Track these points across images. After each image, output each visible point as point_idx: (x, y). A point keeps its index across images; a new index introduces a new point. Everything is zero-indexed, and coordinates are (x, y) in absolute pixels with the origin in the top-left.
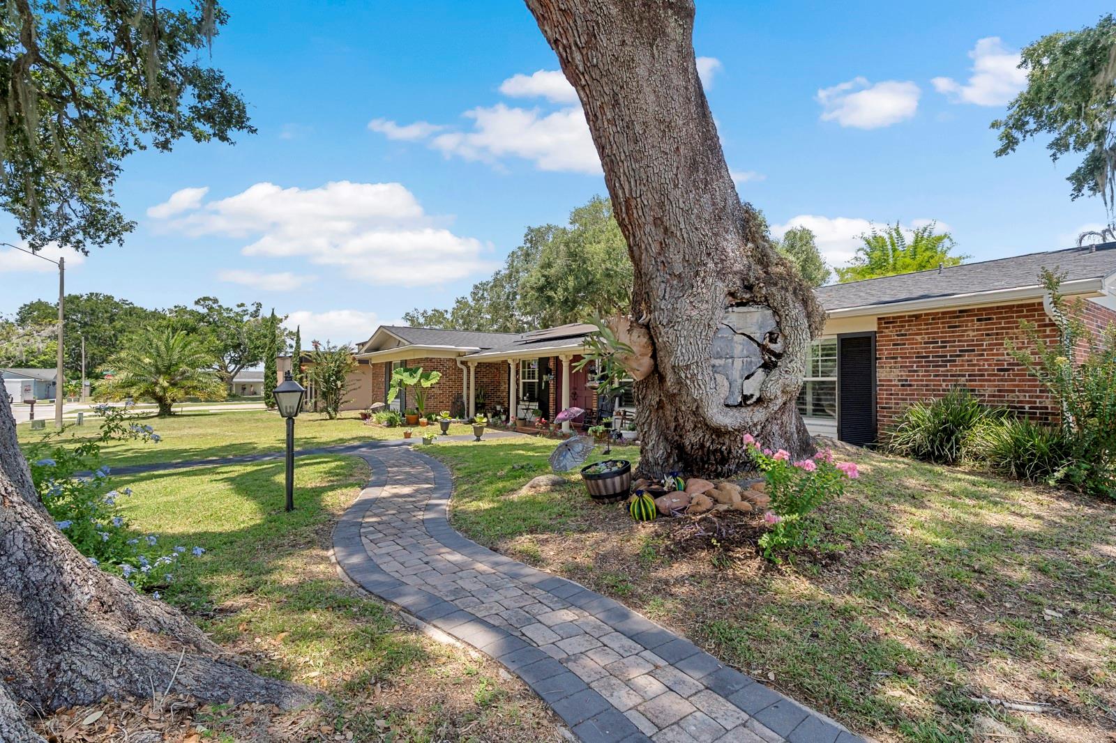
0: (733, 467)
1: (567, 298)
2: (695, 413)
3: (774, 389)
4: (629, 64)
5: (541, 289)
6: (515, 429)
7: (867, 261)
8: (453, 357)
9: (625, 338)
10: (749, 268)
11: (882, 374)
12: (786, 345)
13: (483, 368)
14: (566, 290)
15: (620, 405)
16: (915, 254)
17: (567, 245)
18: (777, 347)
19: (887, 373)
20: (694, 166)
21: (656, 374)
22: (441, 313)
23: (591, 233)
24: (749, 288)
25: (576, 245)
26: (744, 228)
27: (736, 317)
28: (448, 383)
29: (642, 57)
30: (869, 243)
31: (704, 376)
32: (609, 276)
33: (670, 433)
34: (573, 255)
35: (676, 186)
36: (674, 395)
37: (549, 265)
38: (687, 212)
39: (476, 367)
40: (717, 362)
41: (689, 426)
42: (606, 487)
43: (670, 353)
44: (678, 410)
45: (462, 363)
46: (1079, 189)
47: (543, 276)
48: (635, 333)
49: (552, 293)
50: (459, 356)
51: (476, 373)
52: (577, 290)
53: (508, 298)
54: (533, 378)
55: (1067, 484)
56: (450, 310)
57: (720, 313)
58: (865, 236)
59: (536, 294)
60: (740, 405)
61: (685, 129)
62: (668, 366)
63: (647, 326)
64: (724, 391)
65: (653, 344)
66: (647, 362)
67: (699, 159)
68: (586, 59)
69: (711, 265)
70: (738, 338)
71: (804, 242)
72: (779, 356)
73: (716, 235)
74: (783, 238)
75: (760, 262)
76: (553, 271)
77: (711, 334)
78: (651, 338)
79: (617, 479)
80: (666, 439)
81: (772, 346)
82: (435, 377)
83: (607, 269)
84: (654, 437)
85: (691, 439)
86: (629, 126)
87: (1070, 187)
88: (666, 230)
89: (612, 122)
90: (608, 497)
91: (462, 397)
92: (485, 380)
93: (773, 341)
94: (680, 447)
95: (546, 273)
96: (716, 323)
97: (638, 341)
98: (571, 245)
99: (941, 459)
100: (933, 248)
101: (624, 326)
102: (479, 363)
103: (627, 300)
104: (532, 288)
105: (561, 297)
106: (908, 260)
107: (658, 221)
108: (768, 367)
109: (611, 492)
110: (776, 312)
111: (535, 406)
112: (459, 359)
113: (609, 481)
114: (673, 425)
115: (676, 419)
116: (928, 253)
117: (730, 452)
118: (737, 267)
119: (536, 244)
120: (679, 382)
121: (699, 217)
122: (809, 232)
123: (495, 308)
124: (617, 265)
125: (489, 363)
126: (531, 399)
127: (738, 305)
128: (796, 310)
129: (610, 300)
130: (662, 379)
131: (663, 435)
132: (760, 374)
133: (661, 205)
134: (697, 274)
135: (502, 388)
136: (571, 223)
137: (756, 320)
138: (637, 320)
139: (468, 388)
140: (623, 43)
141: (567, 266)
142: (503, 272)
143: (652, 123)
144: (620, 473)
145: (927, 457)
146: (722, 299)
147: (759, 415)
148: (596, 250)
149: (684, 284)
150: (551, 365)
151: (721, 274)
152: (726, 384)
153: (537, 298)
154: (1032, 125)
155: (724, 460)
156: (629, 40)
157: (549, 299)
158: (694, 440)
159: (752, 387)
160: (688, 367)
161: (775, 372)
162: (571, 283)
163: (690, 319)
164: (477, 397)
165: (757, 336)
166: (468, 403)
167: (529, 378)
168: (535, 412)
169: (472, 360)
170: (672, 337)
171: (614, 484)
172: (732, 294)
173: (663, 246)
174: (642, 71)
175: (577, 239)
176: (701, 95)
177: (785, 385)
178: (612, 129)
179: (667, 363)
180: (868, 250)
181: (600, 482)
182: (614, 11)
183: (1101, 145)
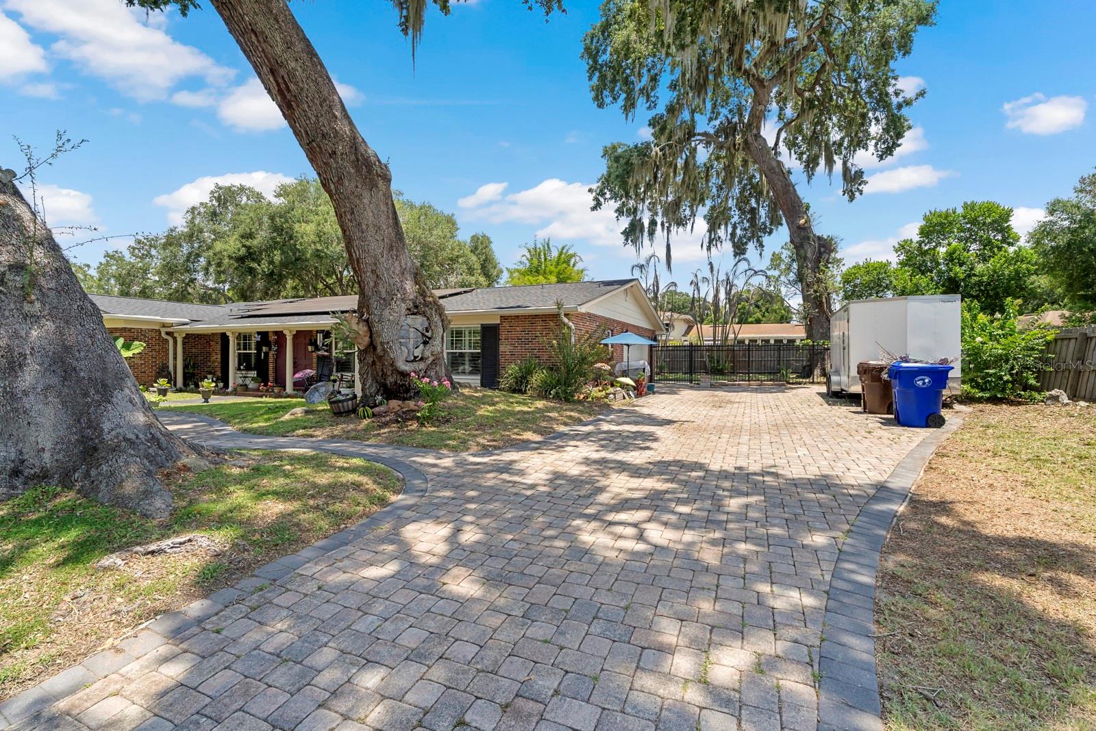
0: (412, 394)
1: (273, 271)
2: (392, 365)
3: (427, 353)
4: (360, 197)
5: (241, 260)
6: (235, 393)
7: (528, 265)
8: (157, 328)
9: (355, 327)
10: (417, 298)
11: (502, 348)
12: (433, 334)
13: (190, 339)
14: (271, 262)
15: (337, 371)
16: (558, 264)
17: (272, 218)
18: (429, 334)
19: (504, 348)
20: (391, 248)
21: (372, 346)
22: (80, 267)
23: (300, 211)
24: (416, 307)
25: (283, 220)
26: (415, 277)
27: (410, 319)
28: (150, 354)
29: (366, 194)
30: (529, 251)
31: (396, 347)
32: (318, 256)
33: (379, 378)
34: (278, 230)
35: (383, 256)
36: (381, 357)
37: (250, 236)
38: (387, 270)
39: (184, 338)
40: (402, 340)
41: (389, 373)
42: (343, 407)
43: (379, 336)
44: (383, 365)
45: (168, 333)
46: (627, 240)
47: (244, 246)
48: (361, 325)
49: (255, 265)
50: (164, 326)
51: (184, 343)
52: (284, 265)
53: (188, 260)
54: (250, 349)
55: (557, 396)
56: (94, 265)
57: (403, 318)
58: (528, 246)
59: (236, 265)
60: (412, 361)
61: (388, 231)
62: (379, 343)
63: (367, 321)
64: (405, 354)
65: (371, 331)
66: (367, 339)
67: (394, 244)
68: (337, 189)
69: (399, 296)
70: (411, 330)
71: (484, 246)
72: (430, 338)
73: (402, 281)
74: (469, 241)
75: (421, 295)
76: (255, 242)
77: (399, 328)
78: (369, 327)
79: (350, 402)
80: (377, 382)
81: (427, 334)
82: (138, 347)
83: (318, 250)
84: (370, 381)
85: (390, 380)
86: (359, 224)
87: (623, 238)
88: (378, 276)
89: (351, 221)
90: (346, 412)
91: (168, 367)
92: (194, 350)
93: (427, 331)
94: (384, 385)
95: (248, 244)
96: (401, 323)
97: (362, 329)
98: (278, 219)
99: (520, 392)
100: (567, 262)
101: (355, 321)
102: (187, 334)
103: (334, 277)
104: (230, 257)
105: (266, 270)
106: (553, 268)
107: (373, 272)
108: (425, 343)
109: (346, 410)
110: (428, 319)
111: (253, 374)
112: (163, 331)
113: (345, 404)
114: (380, 374)
115: (382, 370)
116: (565, 265)
117: (410, 386)
118: (411, 297)
119: (224, 203)
120: (384, 350)
121: (393, 272)
122: (488, 239)
123: (170, 270)
124: (327, 248)
125: (198, 335)
126: (248, 368)
127: (412, 314)
128: (436, 318)
129: (317, 276)
130: (375, 348)
131: (375, 379)
132: (422, 346)
133: (375, 264)
134: (393, 299)
135: (214, 358)
136: (276, 196)
137: (419, 322)
138: (361, 317)
139: (175, 358)
140: (357, 187)
141: (272, 238)
142: (180, 229)
143: (371, 226)
144: (351, 399)
145: (514, 391)
146: (404, 311)
147: (422, 366)
148: (306, 231)
149: (386, 303)
150: (272, 338)
151: (403, 300)
152: (406, 351)
153: (236, 269)
154: (608, 196)
155: (408, 390)
156: (360, 186)
157: (251, 271)
158: (392, 380)
159: (418, 353)
160: (388, 343)
161: (428, 345)
162: (277, 257)
163: (389, 320)
164: (185, 367)
165: (420, 329)
166: (175, 373)
167: (245, 349)
168: (253, 379)
169: (180, 332)
170: (380, 328)
171: (348, 405)
172: (408, 309)
173: (376, 284)
174: (366, 201)
175: (285, 214)
176: (395, 213)
177: (432, 352)
178: (350, 224)
179: (378, 341)
180: (529, 257)
181: (340, 404)
182: (352, 171)
183: (635, 217)
